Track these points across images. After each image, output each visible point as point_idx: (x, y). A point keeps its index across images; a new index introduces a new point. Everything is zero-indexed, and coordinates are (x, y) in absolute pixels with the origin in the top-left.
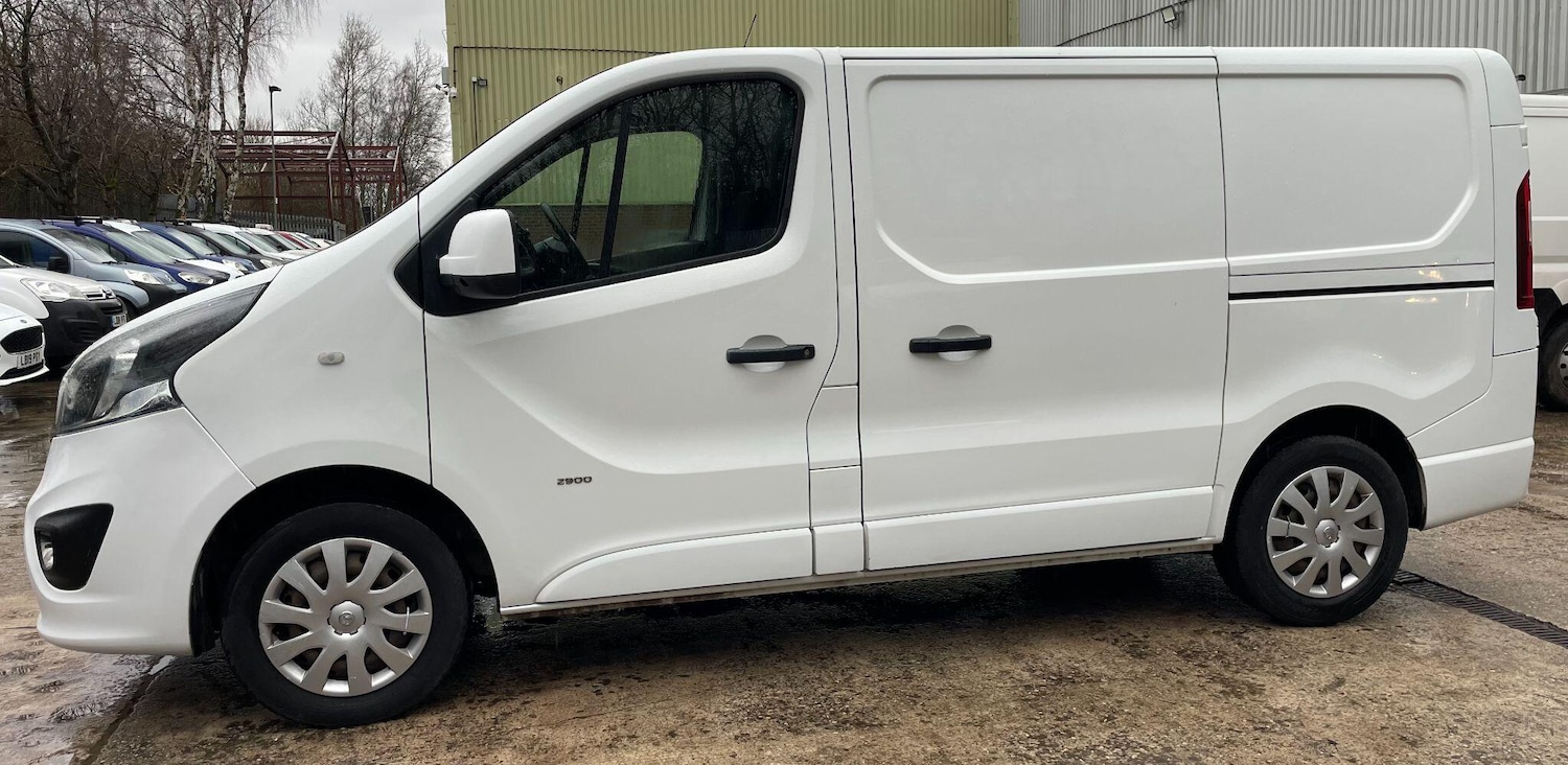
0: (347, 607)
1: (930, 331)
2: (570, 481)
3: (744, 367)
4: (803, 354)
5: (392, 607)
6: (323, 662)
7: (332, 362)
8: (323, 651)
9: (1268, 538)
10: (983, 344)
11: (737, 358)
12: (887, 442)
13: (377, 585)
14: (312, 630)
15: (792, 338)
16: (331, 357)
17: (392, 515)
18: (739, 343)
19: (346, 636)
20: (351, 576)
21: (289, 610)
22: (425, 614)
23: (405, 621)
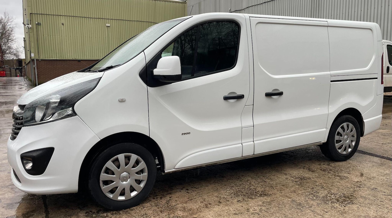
0: (125, 174)
1: (270, 91)
2: (185, 134)
3: (227, 101)
4: (241, 97)
5: (137, 173)
6: (118, 191)
7: (122, 101)
8: (119, 188)
9: (335, 140)
10: (281, 94)
11: (226, 98)
12: (260, 120)
13: (133, 167)
14: (115, 182)
15: (239, 93)
16: (122, 100)
17: (137, 146)
18: (226, 94)
19: (124, 182)
20: (126, 165)
21: (109, 176)
22: (146, 174)
23: (140, 177)
